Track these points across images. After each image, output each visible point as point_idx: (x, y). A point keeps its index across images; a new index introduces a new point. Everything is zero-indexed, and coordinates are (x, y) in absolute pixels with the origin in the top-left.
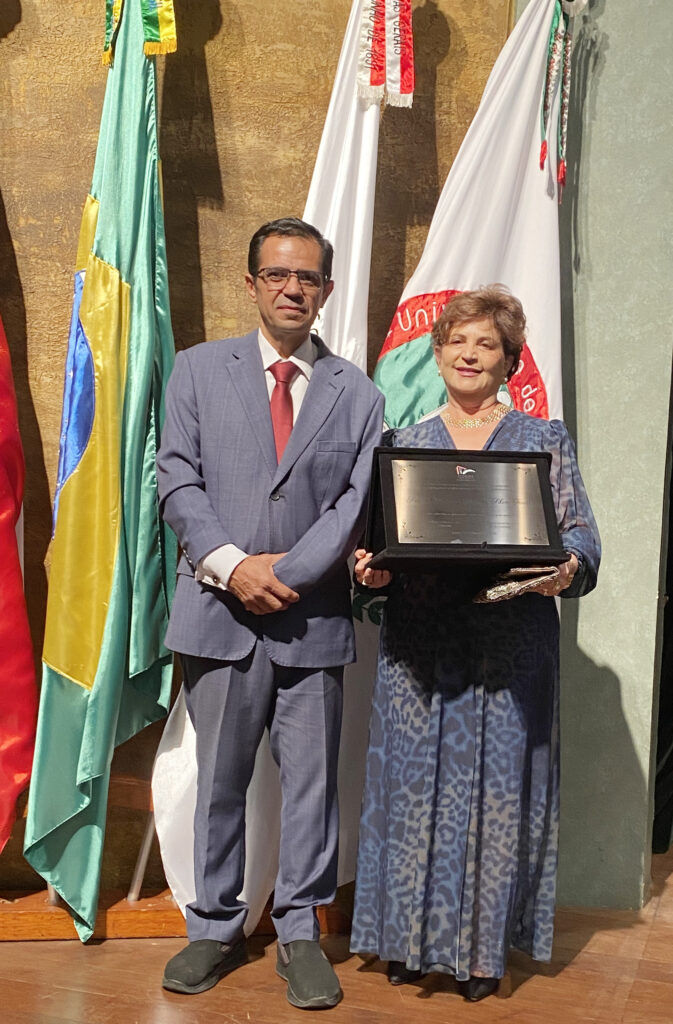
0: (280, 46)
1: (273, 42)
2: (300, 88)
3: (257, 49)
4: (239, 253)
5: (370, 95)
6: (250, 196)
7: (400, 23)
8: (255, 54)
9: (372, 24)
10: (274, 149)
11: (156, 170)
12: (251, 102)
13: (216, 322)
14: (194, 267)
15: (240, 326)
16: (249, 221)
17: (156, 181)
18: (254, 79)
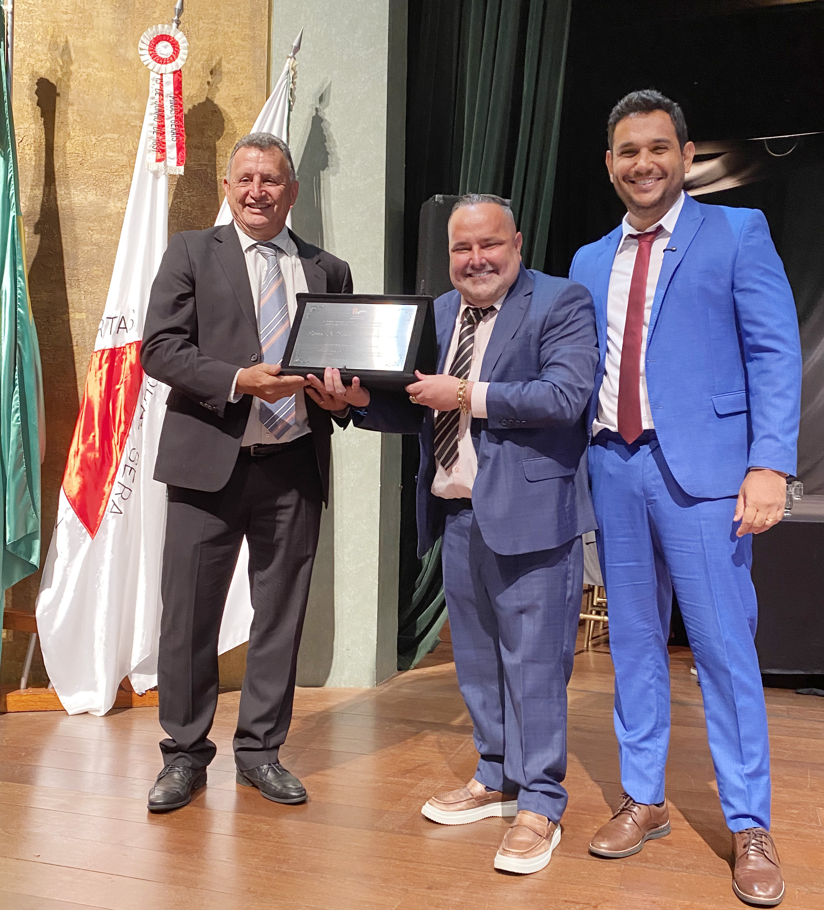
0: (109, 135)
1: (104, 134)
3: (93, 139)
4: (85, 270)
5: (155, 168)
6: (92, 233)
7: (176, 121)
8: (92, 141)
9: (156, 123)
10: (107, 202)
11: (16, 222)
12: (90, 172)
13: (71, 316)
14: (55, 281)
15: (87, 317)
16: (92, 249)
17: (16, 229)
18: (92, 157)
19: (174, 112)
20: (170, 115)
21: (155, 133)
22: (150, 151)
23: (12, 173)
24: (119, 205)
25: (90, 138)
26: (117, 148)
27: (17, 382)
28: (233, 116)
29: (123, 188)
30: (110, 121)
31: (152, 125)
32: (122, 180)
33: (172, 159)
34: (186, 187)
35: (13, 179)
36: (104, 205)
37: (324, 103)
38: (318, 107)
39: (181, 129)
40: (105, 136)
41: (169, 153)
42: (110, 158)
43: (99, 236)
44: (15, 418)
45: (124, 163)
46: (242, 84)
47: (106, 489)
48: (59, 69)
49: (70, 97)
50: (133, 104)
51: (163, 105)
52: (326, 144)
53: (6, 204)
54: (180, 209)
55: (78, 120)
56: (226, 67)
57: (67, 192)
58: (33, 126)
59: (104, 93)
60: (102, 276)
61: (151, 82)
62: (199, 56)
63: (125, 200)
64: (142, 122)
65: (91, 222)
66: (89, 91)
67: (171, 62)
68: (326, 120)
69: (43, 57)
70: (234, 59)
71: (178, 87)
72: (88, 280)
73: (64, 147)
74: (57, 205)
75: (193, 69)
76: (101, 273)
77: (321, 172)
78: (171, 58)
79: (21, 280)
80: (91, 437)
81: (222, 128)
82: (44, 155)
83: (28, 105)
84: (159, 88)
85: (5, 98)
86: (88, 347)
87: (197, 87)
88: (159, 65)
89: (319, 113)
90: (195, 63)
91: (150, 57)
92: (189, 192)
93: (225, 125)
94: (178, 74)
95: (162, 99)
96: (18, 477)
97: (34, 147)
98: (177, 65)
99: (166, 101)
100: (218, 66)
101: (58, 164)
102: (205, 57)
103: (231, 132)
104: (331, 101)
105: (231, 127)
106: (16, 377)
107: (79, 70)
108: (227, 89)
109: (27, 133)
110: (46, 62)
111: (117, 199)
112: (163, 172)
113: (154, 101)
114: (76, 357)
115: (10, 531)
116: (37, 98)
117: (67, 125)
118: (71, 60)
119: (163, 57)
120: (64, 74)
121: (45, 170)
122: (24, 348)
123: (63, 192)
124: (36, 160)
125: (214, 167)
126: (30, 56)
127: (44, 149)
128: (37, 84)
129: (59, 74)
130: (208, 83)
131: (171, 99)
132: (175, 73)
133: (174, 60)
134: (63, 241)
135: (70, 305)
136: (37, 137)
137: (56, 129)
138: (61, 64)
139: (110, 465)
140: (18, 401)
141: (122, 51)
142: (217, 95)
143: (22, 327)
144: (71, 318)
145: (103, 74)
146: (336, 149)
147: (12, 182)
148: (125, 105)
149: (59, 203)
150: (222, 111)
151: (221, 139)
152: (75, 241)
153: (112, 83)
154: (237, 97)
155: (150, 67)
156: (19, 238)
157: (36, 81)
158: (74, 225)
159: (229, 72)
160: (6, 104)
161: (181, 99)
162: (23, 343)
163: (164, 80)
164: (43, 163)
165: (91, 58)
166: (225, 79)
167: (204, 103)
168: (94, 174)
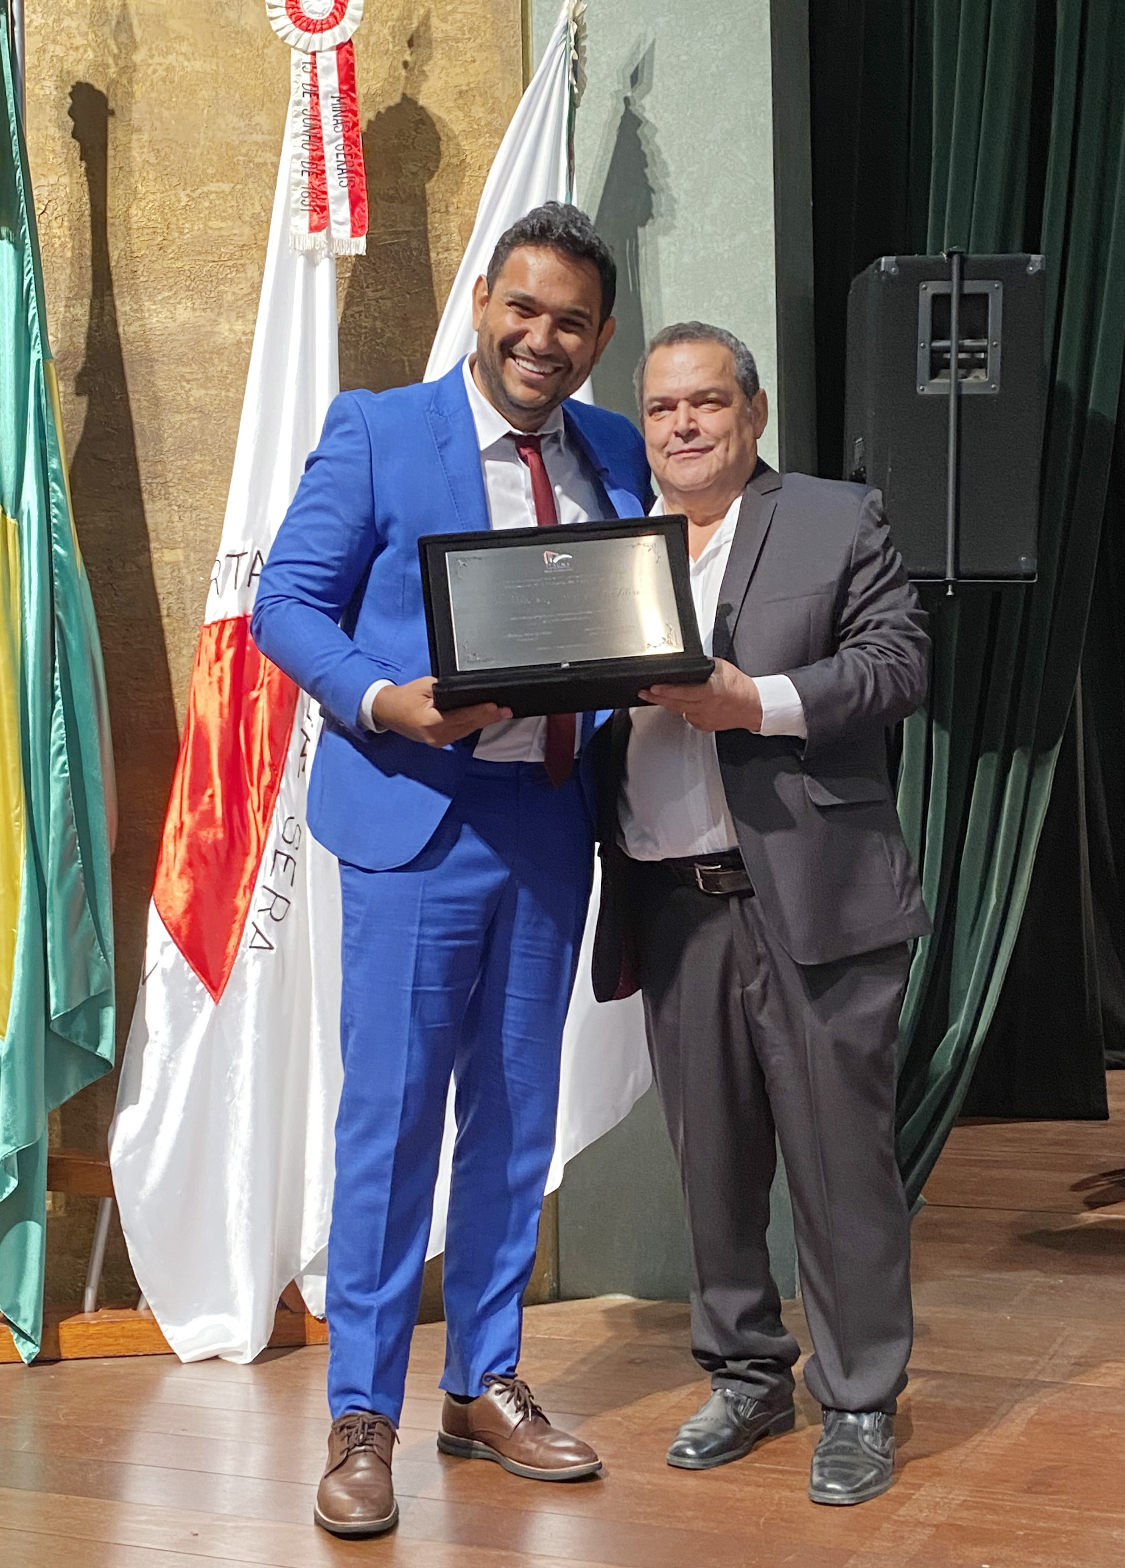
0: (213, 187)
1: (204, 184)
3: (183, 196)
4: (179, 463)
5: (309, 245)
6: (188, 387)
7: (345, 146)
8: (179, 201)
9: (307, 153)
10: (215, 322)
11: (42, 372)
12: (179, 264)
13: (156, 556)
14: (120, 488)
15: (187, 557)
16: (190, 420)
17: (42, 386)
18: (181, 233)
19: (340, 127)
20: (334, 135)
21: (306, 174)
22: (296, 211)
23: (31, 274)
24: (239, 326)
25: (176, 195)
26: (230, 211)
27: (58, 692)
28: (457, 128)
29: (245, 291)
30: (215, 158)
31: (298, 157)
32: (242, 275)
33: (341, 224)
34: (371, 281)
35: (33, 287)
36: (209, 329)
37: (641, 88)
38: (629, 94)
39: (356, 161)
40: (205, 189)
41: (334, 211)
42: (217, 233)
43: (202, 392)
44: (58, 766)
45: (244, 240)
46: (474, 61)
47: (240, 902)
48: (111, 61)
49: (135, 115)
50: (257, 119)
51: (319, 114)
52: (647, 171)
53: (23, 335)
54: (361, 327)
55: (153, 160)
56: (439, 28)
57: (135, 307)
58: (65, 180)
59: (200, 102)
60: (211, 473)
61: (294, 72)
62: (385, 10)
63: (250, 317)
64: (279, 155)
65: (185, 365)
66: (170, 100)
67: (330, 27)
68: (647, 121)
69: (79, 41)
70: (454, 11)
71: (347, 75)
72: (184, 483)
73: (127, 217)
74: (118, 335)
75: (373, 39)
76: (210, 468)
77: (640, 231)
78: (332, 20)
79: (57, 488)
80: (206, 799)
81: (438, 155)
82: (88, 235)
83: (54, 139)
84: (308, 82)
85: (13, 126)
86: (192, 617)
87: (383, 74)
88: (307, 35)
89: (631, 108)
90: (377, 27)
91: (289, 21)
92: (377, 290)
93: (443, 148)
94: (345, 49)
95: (317, 104)
96: (68, 883)
97: (70, 221)
98: (344, 31)
99: (326, 107)
100: (422, 29)
101: (116, 253)
102: (396, 13)
103: (455, 161)
104: (655, 80)
105: (453, 152)
106: (57, 683)
107: (150, 61)
108: (442, 75)
109: (54, 196)
110: (85, 51)
111: (233, 315)
112: (324, 253)
113: (301, 108)
114: (169, 639)
115: (57, 992)
116: (72, 123)
117: (131, 172)
118: (134, 42)
119: (314, 17)
120: (123, 71)
121: (93, 265)
122: (69, 622)
123: (128, 308)
124: (73, 247)
125: (424, 235)
126: (54, 42)
127: (88, 224)
128: (71, 94)
129: (112, 71)
130: (405, 64)
131: (335, 101)
132: (339, 48)
133: (338, 23)
134: (134, 405)
135: (152, 535)
136: (73, 201)
137: (109, 181)
138: (116, 51)
139: (246, 854)
140: (63, 731)
141: (232, 15)
142: (425, 88)
143: (62, 583)
144: (155, 561)
145: (198, 65)
146: (668, 180)
147: (33, 294)
148: (242, 124)
149: (121, 330)
150: (435, 120)
151: (435, 178)
152: (156, 405)
153: (216, 81)
154: (464, 88)
155: (291, 41)
156: (50, 404)
157: (69, 89)
158: (151, 373)
159: (446, 39)
160: (15, 137)
161: (353, 100)
162: (66, 613)
163: (318, 65)
164: (88, 251)
165: (173, 36)
166: (438, 54)
167: (398, 105)
168: (187, 268)
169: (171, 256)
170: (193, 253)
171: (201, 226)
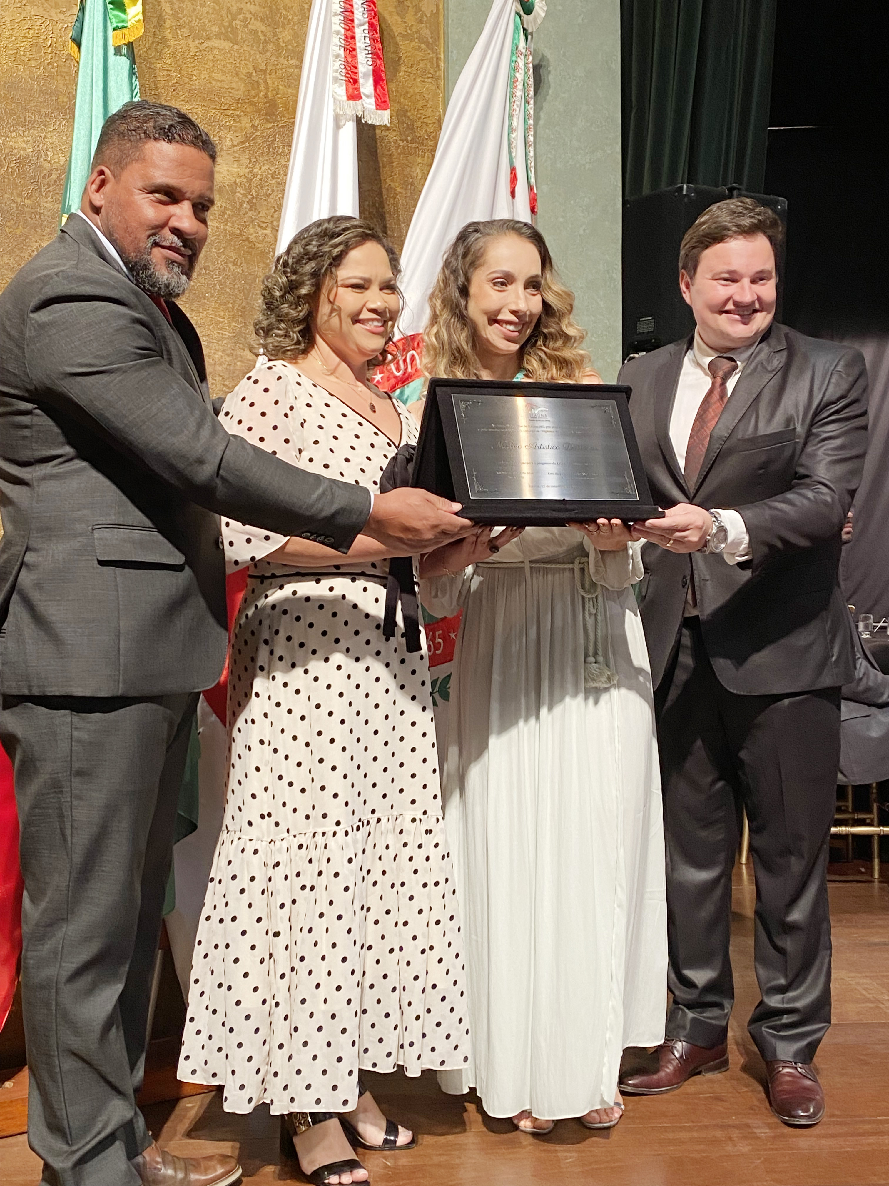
2: (240, 93)
5: (341, 111)
7: (370, 31)
9: (343, 32)
19: (366, 14)
20: (362, 20)
21: (342, 49)
22: (336, 80)
31: (337, 33)
39: (377, 46)
41: (363, 85)
112: (351, 118)
168: (195, 111)
169: (182, 98)
170: (199, 99)
171: (207, 76)
